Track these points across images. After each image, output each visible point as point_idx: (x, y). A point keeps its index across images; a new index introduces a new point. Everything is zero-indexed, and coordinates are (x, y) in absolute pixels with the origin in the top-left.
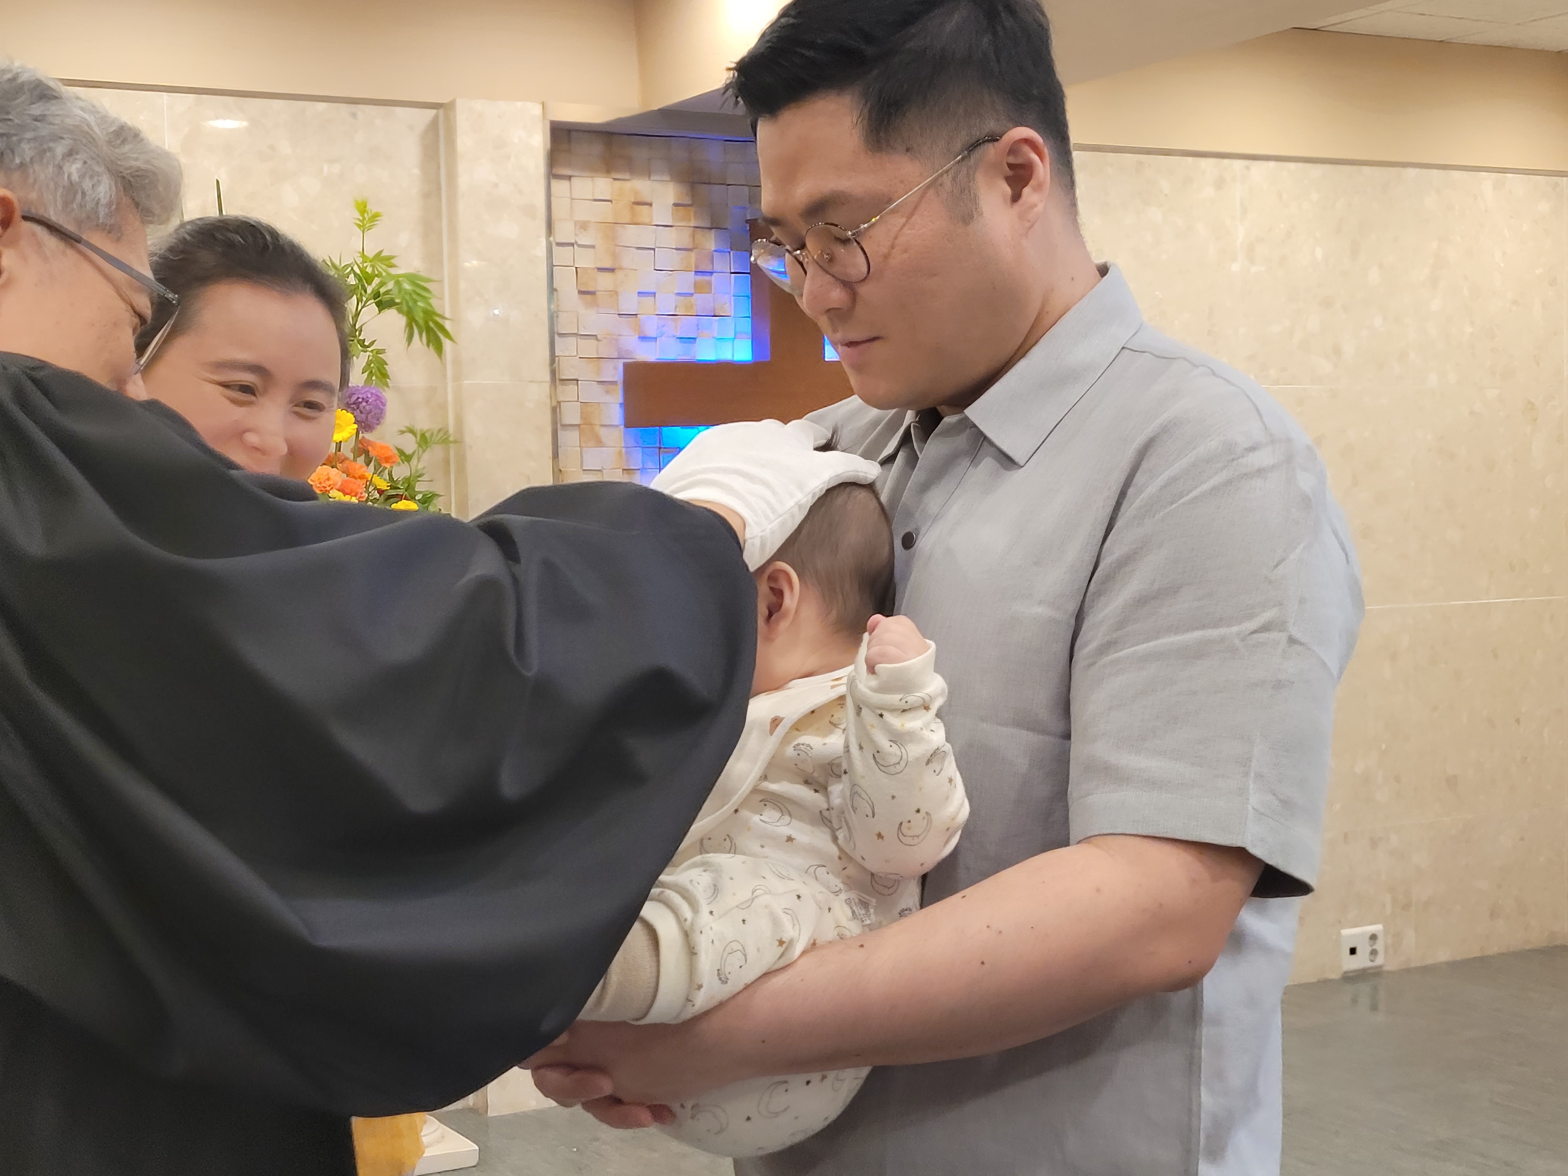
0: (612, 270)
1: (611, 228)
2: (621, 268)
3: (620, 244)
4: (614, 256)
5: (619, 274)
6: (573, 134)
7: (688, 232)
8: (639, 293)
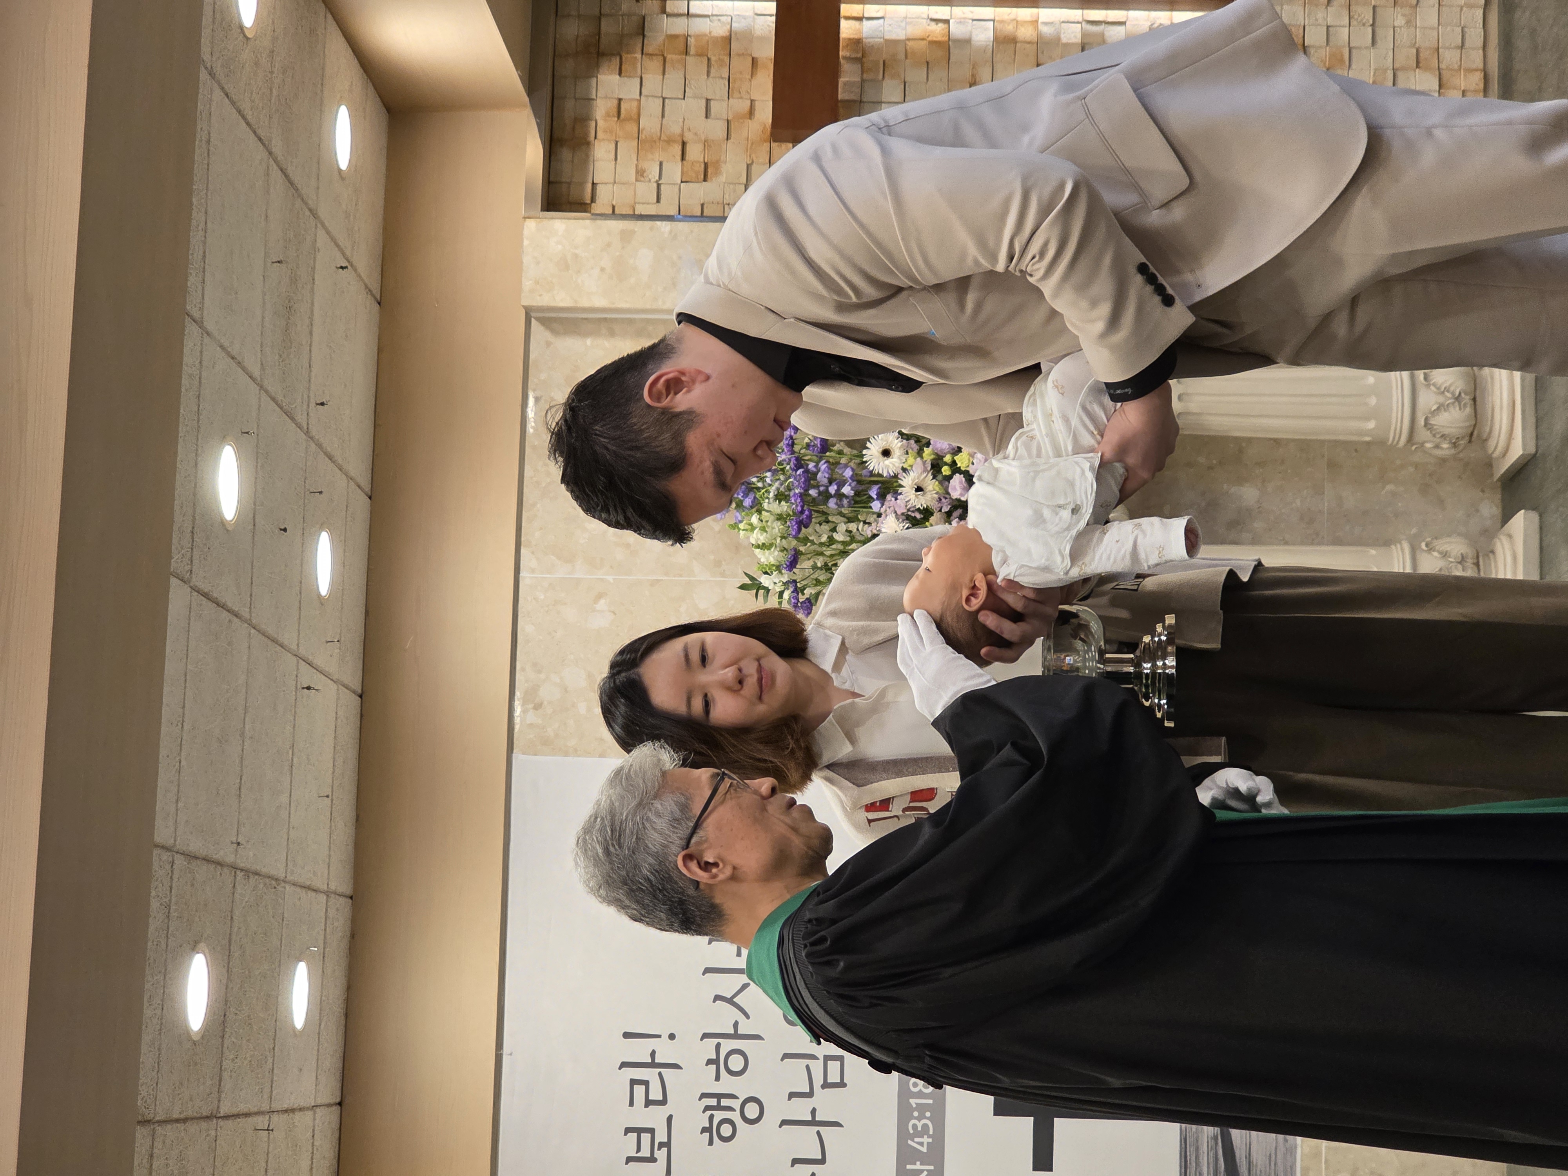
0: (684, 144)
1: (644, 144)
2: (682, 135)
3: (659, 134)
4: (670, 141)
5: (688, 137)
6: (552, 179)
7: (647, 62)
8: (707, 117)
